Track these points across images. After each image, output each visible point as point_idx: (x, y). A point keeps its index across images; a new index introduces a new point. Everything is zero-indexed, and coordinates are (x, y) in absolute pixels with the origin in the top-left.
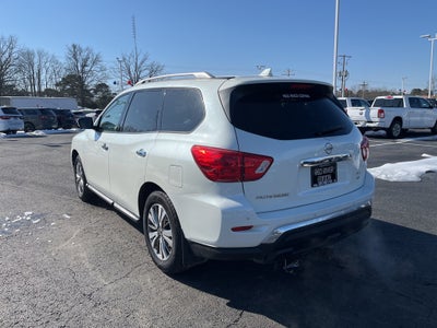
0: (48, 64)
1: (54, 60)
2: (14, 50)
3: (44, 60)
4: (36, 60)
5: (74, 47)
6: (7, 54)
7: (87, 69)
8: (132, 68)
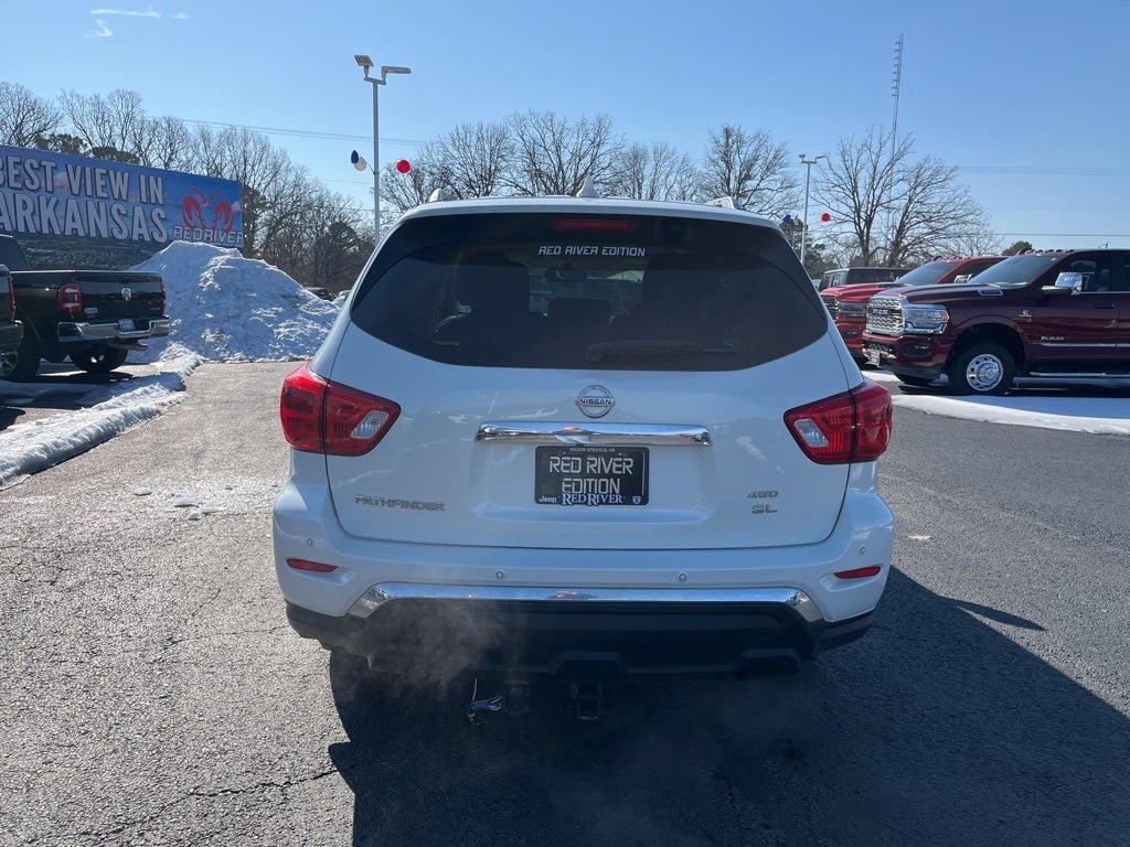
0: (672, 178)
1: (685, 168)
2: (603, 149)
3: (664, 169)
4: (648, 170)
5: (728, 133)
6: (587, 160)
7: (750, 184)
8: (863, 179)
